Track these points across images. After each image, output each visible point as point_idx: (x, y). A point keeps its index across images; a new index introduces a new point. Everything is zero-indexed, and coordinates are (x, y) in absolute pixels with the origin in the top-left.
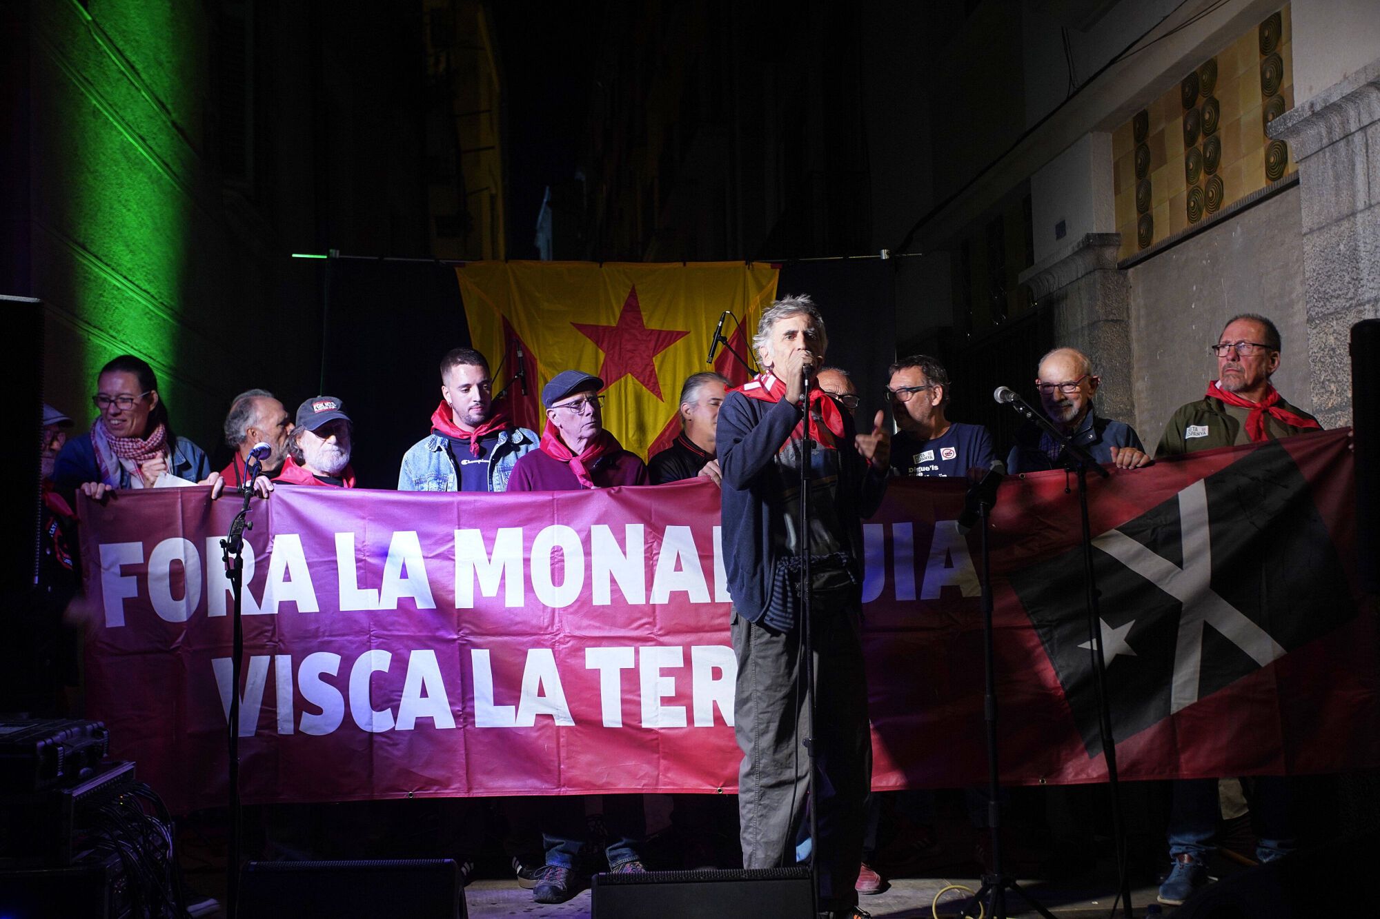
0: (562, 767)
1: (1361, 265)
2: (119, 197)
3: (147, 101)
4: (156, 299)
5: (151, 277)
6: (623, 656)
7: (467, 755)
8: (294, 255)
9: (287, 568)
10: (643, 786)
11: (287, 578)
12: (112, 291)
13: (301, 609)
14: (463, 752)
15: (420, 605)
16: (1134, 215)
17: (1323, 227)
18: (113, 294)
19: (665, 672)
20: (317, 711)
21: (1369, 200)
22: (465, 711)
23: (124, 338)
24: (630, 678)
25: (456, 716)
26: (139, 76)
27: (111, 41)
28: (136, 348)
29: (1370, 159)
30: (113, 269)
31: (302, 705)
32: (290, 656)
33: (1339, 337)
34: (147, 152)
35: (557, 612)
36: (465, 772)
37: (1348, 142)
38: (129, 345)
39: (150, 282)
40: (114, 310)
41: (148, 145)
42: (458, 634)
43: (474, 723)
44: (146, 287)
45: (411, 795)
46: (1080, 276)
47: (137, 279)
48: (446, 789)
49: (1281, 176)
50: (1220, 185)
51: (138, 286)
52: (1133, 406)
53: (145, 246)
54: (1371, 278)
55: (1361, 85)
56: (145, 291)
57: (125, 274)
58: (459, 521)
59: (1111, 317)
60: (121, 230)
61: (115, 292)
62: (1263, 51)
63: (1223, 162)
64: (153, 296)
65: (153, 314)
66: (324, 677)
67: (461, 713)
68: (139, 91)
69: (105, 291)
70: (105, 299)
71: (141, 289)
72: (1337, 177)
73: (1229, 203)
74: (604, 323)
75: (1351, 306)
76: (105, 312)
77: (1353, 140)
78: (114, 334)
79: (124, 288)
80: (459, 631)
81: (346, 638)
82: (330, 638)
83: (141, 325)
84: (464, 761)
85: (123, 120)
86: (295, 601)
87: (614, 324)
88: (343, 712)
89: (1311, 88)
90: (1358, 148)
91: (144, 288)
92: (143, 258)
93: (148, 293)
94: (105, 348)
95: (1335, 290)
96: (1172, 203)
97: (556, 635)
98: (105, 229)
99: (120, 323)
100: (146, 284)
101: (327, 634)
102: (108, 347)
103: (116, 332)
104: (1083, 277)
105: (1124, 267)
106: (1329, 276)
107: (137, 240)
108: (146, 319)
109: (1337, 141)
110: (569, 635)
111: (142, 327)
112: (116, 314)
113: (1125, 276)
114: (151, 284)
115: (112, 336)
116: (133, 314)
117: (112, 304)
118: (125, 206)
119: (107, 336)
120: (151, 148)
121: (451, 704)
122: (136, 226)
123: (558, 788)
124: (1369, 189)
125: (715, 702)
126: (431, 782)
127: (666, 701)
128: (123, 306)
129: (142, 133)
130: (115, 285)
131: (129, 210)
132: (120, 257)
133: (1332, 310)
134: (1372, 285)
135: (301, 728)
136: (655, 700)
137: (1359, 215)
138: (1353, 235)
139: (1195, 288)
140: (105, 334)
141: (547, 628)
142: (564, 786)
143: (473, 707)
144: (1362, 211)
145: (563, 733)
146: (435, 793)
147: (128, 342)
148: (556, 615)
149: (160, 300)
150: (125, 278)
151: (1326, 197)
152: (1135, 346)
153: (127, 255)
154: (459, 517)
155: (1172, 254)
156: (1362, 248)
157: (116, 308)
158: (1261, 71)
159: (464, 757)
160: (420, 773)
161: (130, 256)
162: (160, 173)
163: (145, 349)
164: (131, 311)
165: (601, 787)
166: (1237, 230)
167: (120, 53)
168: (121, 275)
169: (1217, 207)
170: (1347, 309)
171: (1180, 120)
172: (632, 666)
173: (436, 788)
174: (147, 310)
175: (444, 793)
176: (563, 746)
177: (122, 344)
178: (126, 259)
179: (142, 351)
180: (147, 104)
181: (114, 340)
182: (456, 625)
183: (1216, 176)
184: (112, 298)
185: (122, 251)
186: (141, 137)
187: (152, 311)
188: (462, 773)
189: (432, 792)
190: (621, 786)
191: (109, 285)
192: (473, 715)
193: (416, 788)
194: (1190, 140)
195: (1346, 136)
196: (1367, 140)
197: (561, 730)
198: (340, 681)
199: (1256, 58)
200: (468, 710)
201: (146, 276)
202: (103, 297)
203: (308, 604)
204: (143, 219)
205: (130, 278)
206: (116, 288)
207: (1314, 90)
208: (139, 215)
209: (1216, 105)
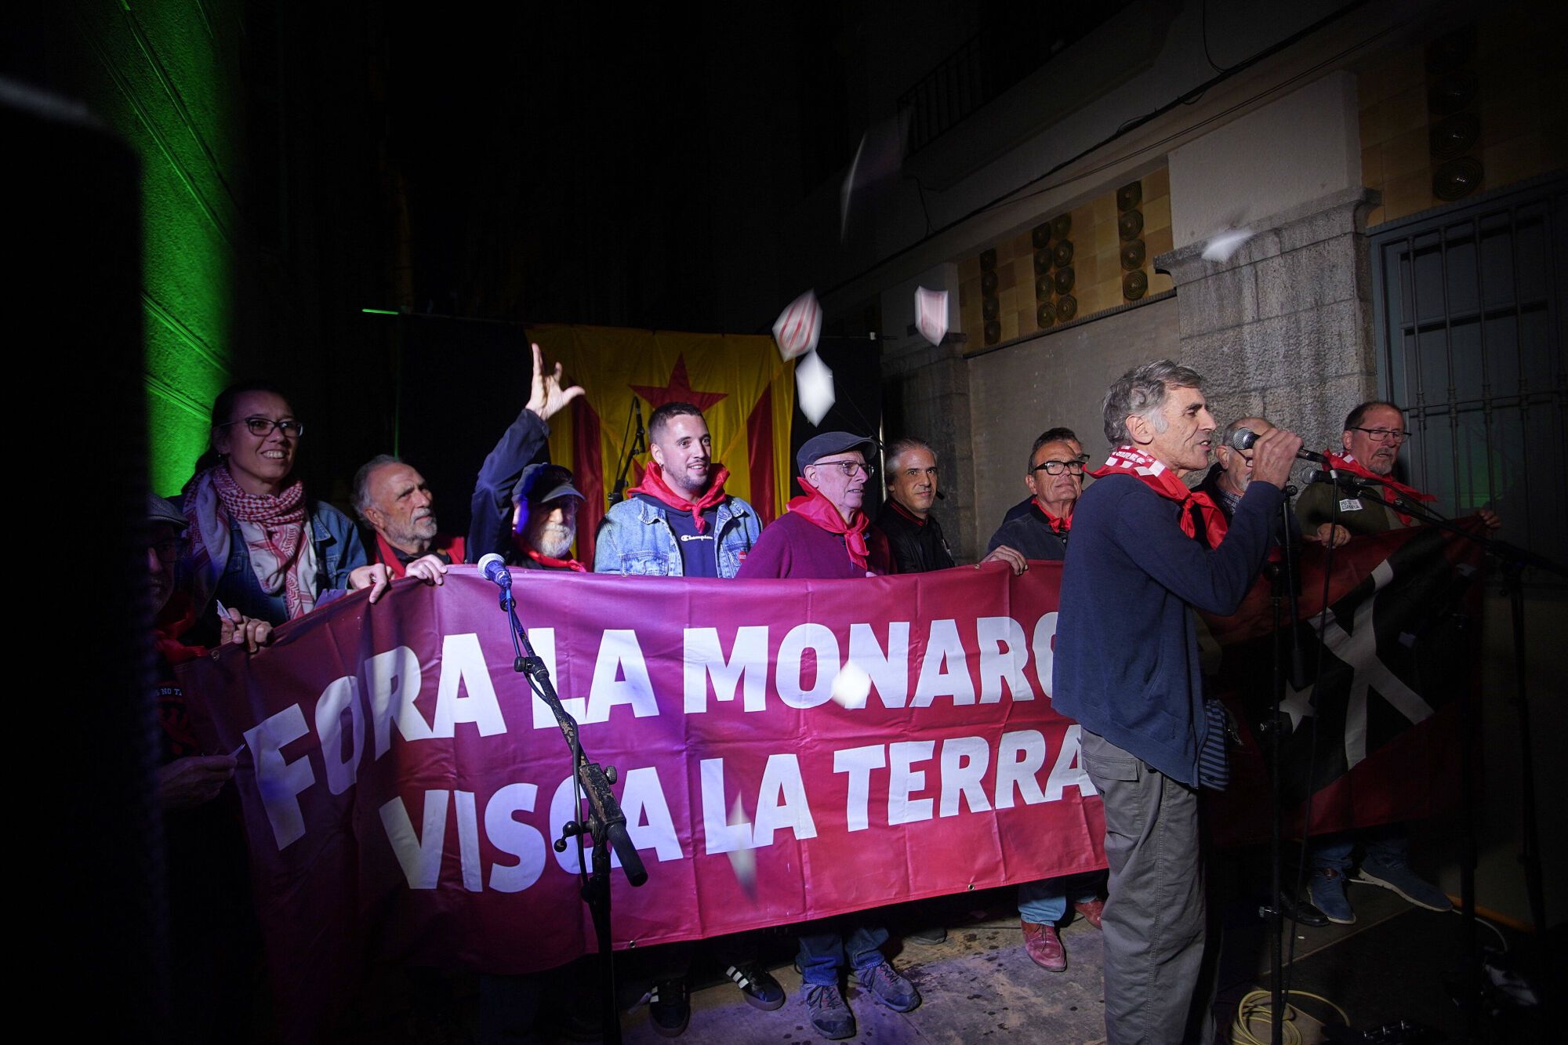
0: (806, 887)
1: (1247, 364)
2: (168, 231)
3: (194, 139)
4: (209, 348)
5: (203, 324)
6: (871, 756)
7: (698, 890)
8: (365, 311)
9: (462, 679)
10: (895, 895)
11: (463, 692)
12: (165, 334)
13: (484, 732)
14: (694, 886)
15: (639, 713)
16: (981, 321)
17: (1204, 334)
18: (165, 337)
19: (915, 767)
20: (512, 860)
21: (1258, 316)
22: (695, 837)
23: (179, 386)
24: (880, 779)
25: (683, 844)
26: (186, 110)
27: (154, 53)
28: (192, 397)
29: (1261, 285)
30: (164, 309)
31: (491, 855)
32: (473, 794)
33: (1219, 414)
34: (196, 195)
35: (802, 714)
36: (697, 909)
37: (1235, 273)
38: (185, 394)
39: (203, 330)
40: (168, 355)
41: (196, 186)
42: (686, 744)
43: (704, 849)
44: (199, 334)
45: (632, 944)
46: (933, 361)
47: (190, 325)
48: (674, 931)
49: (1141, 297)
50: (1074, 302)
51: (191, 332)
52: (972, 453)
53: (196, 291)
54: (1258, 373)
55: (1264, 230)
56: (198, 338)
57: (177, 317)
58: (690, 618)
59: (959, 391)
60: (172, 268)
61: (169, 336)
62: (1121, 207)
63: (1077, 286)
64: (206, 344)
65: (207, 363)
66: (519, 816)
67: (690, 840)
68: (186, 126)
69: (156, 333)
70: (155, 341)
71: (194, 335)
72: (1221, 298)
73: (1081, 314)
74: (657, 384)
75: (1234, 392)
76: (157, 357)
77: (1240, 272)
78: (168, 382)
79: (177, 332)
80: (687, 740)
81: (542, 762)
82: (521, 765)
83: (195, 373)
84: (696, 897)
85: (170, 148)
86: (475, 723)
87: (665, 386)
88: (545, 856)
89: (1193, 234)
90: (1246, 278)
91: (197, 334)
92: (195, 303)
93: (201, 340)
94: (160, 398)
95: (1217, 380)
96: (1021, 314)
97: (802, 740)
98: (153, 262)
99: (174, 370)
100: (199, 330)
101: (518, 760)
102: (163, 396)
103: (171, 380)
104: (936, 362)
105: (967, 357)
106: (1210, 370)
107: (188, 283)
108: (201, 368)
109: (1223, 272)
110: (817, 738)
111: (197, 375)
112: (169, 360)
113: (967, 363)
114: (204, 332)
115: (166, 384)
116: (188, 361)
117: (166, 348)
118: (176, 244)
119: (161, 384)
120: (200, 191)
121: (678, 831)
122: (187, 268)
123: (803, 913)
124: (1258, 308)
125: (962, 791)
126: (656, 926)
127: (914, 796)
128: (177, 351)
129: (190, 171)
130: (167, 328)
131: (179, 249)
132: (171, 298)
133: (1212, 394)
134: (1260, 377)
135: (493, 884)
136: (903, 795)
137: (1246, 327)
138: (1239, 340)
139: (1037, 374)
140: (159, 382)
141: (793, 732)
142: (810, 909)
143: (704, 831)
144: (1248, 324)
145: (804, 847)
146: (661, 939)
147: (183, 391)
148: (802, 717)
149: (213, 349)
150: (178, 321)
151: (1207, 312)
152: (973, 412)
153: (179, 297)
154: (691, 613)
155: (1015, 351)
156: (1249, 350)
157: (170, 353)
158: (1119, 224)
159: (695, 892)
160: (643, 917)
161: (182, 298)
162: (208, 219)
163: (200, 399)
164: (186, 357)
165: (850, 905)
166: (1083, 335)
167: (166, 74)
168: (173, 317)
169: (1071, 317)
170: (1230, 394)
171: (1031, 257)
172: (883, 765)
173: (662, 931)
174: (201, 359)
175: (673, 937)
176: (806, 862)
177: (177, 393)
178: (178, 301)
179: (198, 400)
180: (193, 141)
181: (169, 388)
182: (683, 733)
183: (1069, 295)
184: (164, 342)
185: (174, 291)
186: (189, 174)
187: (207, 361)
188: (695, 910)
189: (655, 939)
190: (871, 899)
191: (161, 327)
192: (703, 841)
193: (640, 935)
194: (1041, 269)
195: (1233, 269)
196: (1256, 272)
197: (802, 844)
198: (538, 817)
199: (1114, 213)
200: (697, 836)
201: (198, 322)
202: (155, 339)
203: (492, 723)
204: (193, 262)
205: (183, 322)
206: (168, 331)
207: (1195, 236)
208: (190, 257)
209: (1070, 246)
